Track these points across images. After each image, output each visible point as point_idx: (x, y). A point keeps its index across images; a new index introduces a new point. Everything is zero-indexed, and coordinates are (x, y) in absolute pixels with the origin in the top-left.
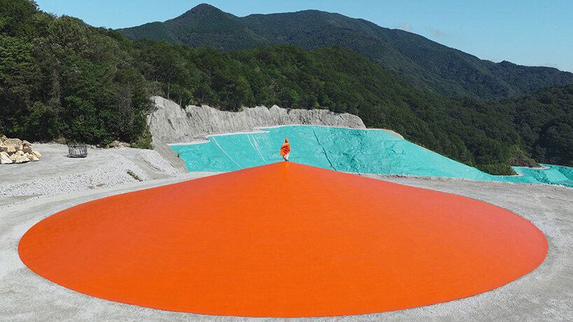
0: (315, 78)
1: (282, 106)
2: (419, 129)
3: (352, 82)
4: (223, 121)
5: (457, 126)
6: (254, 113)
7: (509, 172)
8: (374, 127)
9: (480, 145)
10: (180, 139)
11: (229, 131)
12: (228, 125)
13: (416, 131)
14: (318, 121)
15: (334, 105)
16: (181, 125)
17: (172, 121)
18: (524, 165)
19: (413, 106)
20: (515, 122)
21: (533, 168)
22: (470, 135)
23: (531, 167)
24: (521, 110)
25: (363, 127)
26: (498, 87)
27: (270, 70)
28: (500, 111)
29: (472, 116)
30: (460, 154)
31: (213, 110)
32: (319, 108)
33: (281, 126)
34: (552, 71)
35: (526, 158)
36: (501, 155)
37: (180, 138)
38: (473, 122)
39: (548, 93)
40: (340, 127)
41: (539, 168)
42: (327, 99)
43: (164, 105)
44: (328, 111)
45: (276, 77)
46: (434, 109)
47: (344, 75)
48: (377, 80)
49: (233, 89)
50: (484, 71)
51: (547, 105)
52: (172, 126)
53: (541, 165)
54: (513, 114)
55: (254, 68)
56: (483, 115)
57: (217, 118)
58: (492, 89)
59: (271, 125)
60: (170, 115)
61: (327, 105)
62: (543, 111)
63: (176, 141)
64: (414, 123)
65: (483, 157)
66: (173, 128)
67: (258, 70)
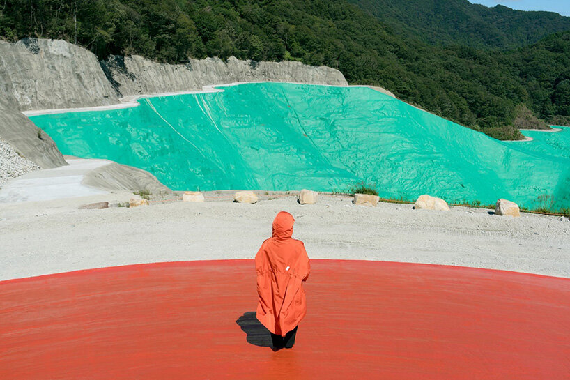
0: (283, 21)
1: (241, 56)
2: (413, 86)
3: (330, 27)
4: (161, 78)
5: (455, 81)
6: (204, 67)
7: (517, 137)
8: (358, 84)
9: (483, 104)
10: (96, 102)
11: (170, 90)
12: (168, 82)
13: (408, 88)
14: (287, 76)
15: (308, 55)
16: (96, 82)
17: (83, 76)
18: (532, 128)
19: (402, 56)
20: (520, 75)
21: (543, 130)
22: (470, 92)
23: (540, 129)
24: (528, 61)
25: (343, 84)
26: (491, 36)
27: (224, 9)
28: (502, 62)
29: (471, 70)
30: (461, 116)
31: (147, 63)
32: (289, 60)
33: (240, 83)
34: (553, 16)
35: (534, 119)
36: (507, 115)
37: (95, 100)
38: (473, 76)
39: (560, 41)
40: (316, 83)
41: (550, 131)
42: (298, 48)
43: (70, 52)
44: (300, 63)
45: (232, 19)
46: (428, 61)
47: (319, 19)
48: (359, 25)
49: (173, 31)
50: (476, 18)
51: (558, 54)
52: (83, 83)
53: (551, 126)
54: (518, 67)
55: (203, 7)
56: (484, 68)
57: (151, 73)
58: (485, 38)
59: (228, 83)
60: (80, 69)
61: (299, 55)
62: (553, 61)
63: (90, 104)
64: (406, 78)
65: (486, 119)
66: (85, 87)
67: (208, 9)
